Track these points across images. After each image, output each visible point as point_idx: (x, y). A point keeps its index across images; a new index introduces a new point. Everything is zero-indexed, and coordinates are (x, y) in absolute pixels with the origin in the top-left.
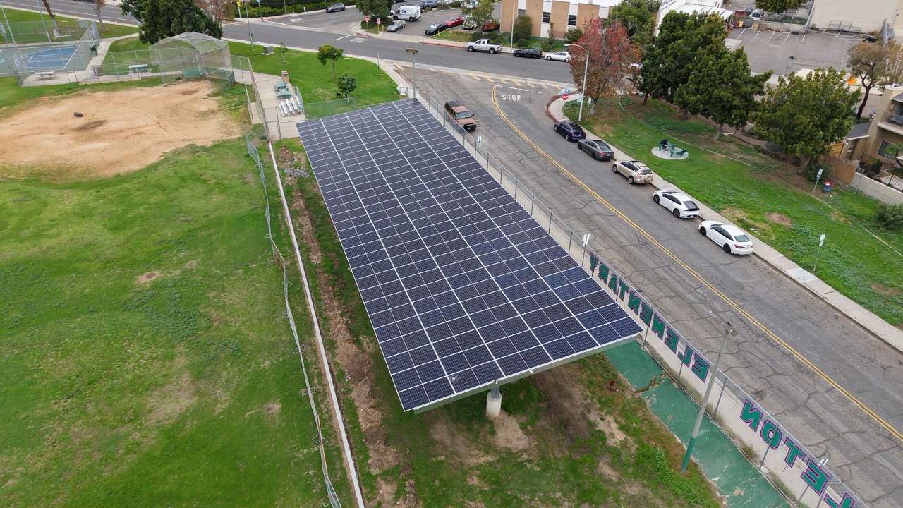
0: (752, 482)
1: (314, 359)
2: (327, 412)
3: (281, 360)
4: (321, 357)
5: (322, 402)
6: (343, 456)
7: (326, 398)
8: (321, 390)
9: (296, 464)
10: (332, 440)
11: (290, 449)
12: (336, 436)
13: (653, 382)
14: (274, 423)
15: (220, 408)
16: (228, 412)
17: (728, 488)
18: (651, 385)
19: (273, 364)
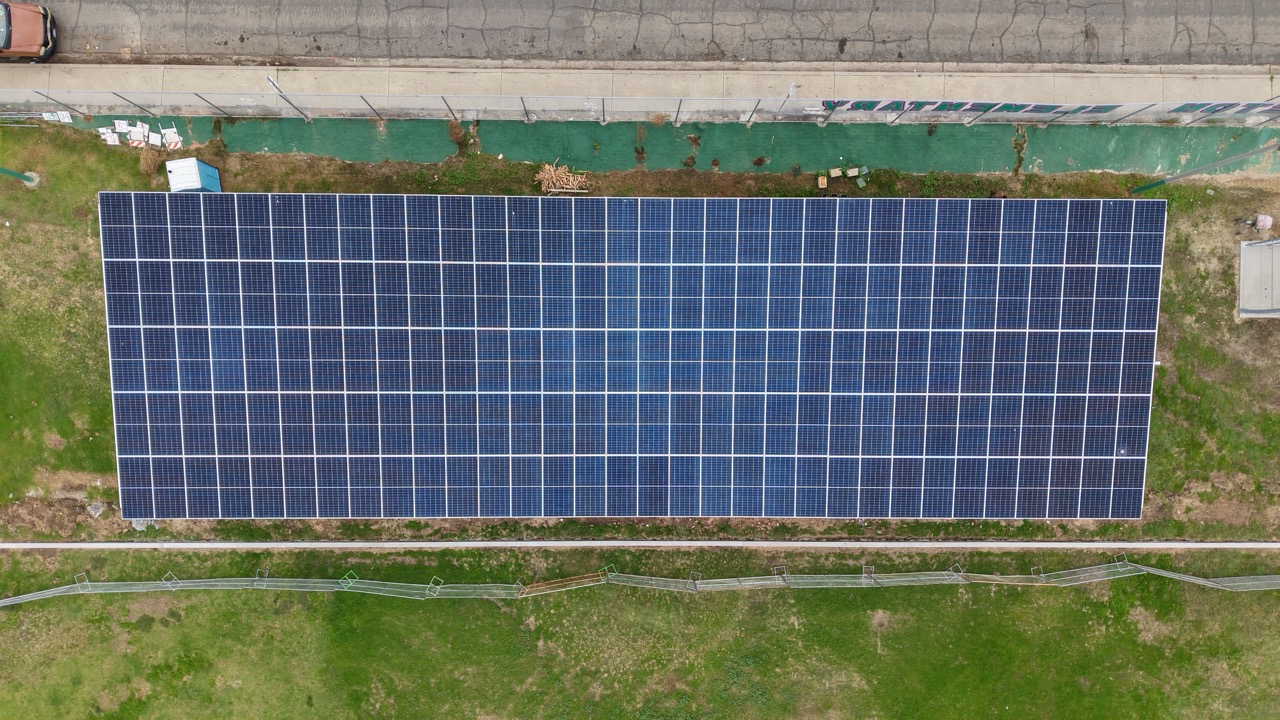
0: (1190, 140)
1: (807, 558)
2: (910, 557)
3: (793, 601)
4: (808, 548)
5: (890, 560)
6: (985, 551)
7: (887, 555)
8: (870, 558)
9: (975, 603)
10: (957, 558)
11: (952, 607)
12: (953, 553)
13: (1019, 147)
14: (905, 622)
15: (858, 682)
16: (867, 674)
17: (1174, 164)
18: (1019, 152)
19: (799, 612)
